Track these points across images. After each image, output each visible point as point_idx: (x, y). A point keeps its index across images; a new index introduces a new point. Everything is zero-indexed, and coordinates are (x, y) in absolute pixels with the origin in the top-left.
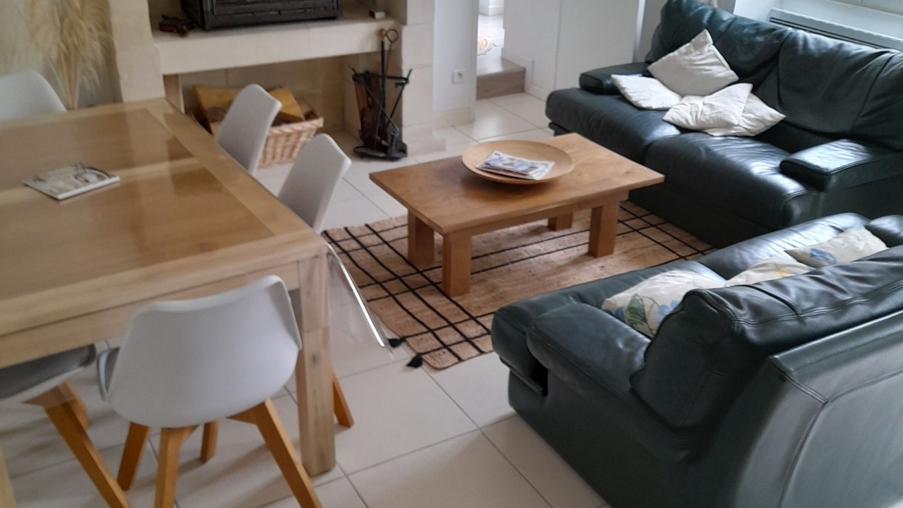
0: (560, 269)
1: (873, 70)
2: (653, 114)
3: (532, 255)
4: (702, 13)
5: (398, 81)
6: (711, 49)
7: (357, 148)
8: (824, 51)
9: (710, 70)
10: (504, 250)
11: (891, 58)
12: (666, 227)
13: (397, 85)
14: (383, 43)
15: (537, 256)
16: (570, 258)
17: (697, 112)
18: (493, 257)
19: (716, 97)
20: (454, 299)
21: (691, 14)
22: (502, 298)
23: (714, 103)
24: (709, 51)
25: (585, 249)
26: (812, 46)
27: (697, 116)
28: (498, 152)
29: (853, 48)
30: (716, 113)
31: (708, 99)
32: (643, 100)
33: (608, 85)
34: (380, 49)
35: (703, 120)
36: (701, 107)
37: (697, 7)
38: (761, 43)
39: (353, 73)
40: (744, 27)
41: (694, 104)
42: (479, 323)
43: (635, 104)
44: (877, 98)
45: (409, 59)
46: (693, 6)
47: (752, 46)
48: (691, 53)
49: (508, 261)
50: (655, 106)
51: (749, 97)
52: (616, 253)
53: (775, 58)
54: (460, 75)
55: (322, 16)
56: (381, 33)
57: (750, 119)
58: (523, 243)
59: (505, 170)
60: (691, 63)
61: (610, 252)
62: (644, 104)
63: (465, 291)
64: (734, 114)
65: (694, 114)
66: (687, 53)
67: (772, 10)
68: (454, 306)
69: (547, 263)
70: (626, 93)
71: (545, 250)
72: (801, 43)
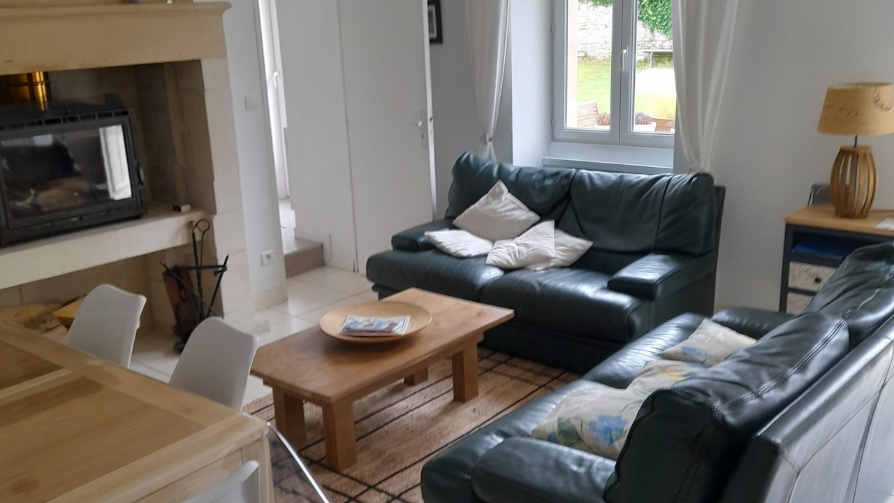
0: (435, 420)
1: (657, 193)
2: (473, 260)
3: (402, 413)
4: (490, 168)
5: (216, 270)
6: (507, 197)
7: (177, 344)
8: (609, 184)
9: (511, 215)
10: (373, 414)
11: (670, 180)
12: (514, 361)
13: (216, 273)
14: (193, 235)
15: (407, 413)
16: (439, 408)
17: (514, 253)
18: (365, 422)
19: (526, 237)
20: (345, 472)
21: (481, 170)
22: (392, 460)
23: (527, 242)
24: (506, 199)
25: (450, 397)
26: (598, 182)
27: (515, 256)
28: (352, 317)
29: (633, 177)
30: (533, 250)
31: (518, 240)
32: (462, 249)
33: (422, 243)
34: (192, 241)
35: (522, 258)
36: (517, 247)
37: (484, 164)
38: (550, 186)
39: (164, 269)
40: (532, 174)
41: (509, 246)
42: (381, 491)
43: (455, 255)
44: (668, 214)
45: (223, 247)
46: (481, 163)
47: (543, 189)
48: (490, 203)
49: (381, 424)
50: (473, 254)
51: (555, 233)
52: (480, 395)
53: (568, 196)
54: (268, 256)
55: (126, 216)
56: (190, 225)
57: (563, 251)
58: (388, 403)
59: (368, 331)
60: (494, 211)
61: (475, 394)
62: (465, 253)
63: (352, 461)
64: (548, 248)
65: (513, 254)
66: (488, 203)
67: (544, 159)
68: (347, 480)
69: (420, 417)
70: (444, 247)
71: (412, 405)
72: (587, 180)
